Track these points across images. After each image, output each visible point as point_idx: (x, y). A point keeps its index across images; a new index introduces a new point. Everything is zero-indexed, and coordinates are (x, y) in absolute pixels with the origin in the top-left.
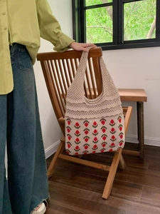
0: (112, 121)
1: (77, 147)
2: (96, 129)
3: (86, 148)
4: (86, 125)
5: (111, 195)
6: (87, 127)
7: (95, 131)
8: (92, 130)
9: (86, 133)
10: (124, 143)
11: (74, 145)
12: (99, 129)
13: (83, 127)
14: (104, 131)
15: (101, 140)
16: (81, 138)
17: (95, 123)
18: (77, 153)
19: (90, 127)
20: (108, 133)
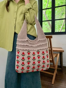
0: (43, 52)
1: (23, 68)
2: (35, 56)
3: (28, 68)
4: (29, 54)
5: (54, 83)
6: (29, 55)
7: (34, 58)
8: (32, 57)
9: (29, 59)
10: (49, 66)
11: (21, 67)
12: (36, 56)
13: (26, 55)
14: (39, 58)
15: (37, 63)
16: (25, 62)
17: (34, 53)
18: (22, 72)
19: (31, 55)
20: (41, 59)
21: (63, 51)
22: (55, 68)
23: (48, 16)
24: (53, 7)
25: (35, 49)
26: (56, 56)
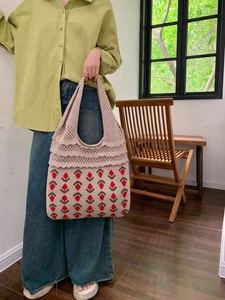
1: (65, 208)
2: (91, 183)
3: (77, 209)
6: (79, 180)
17: (90, 175)
21: (205, 144)
22: (180, 184)
23: (170, 46)
24: (183, 21)
25: (92, 165)
26: (184, 157)
